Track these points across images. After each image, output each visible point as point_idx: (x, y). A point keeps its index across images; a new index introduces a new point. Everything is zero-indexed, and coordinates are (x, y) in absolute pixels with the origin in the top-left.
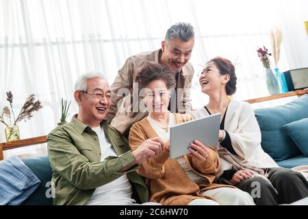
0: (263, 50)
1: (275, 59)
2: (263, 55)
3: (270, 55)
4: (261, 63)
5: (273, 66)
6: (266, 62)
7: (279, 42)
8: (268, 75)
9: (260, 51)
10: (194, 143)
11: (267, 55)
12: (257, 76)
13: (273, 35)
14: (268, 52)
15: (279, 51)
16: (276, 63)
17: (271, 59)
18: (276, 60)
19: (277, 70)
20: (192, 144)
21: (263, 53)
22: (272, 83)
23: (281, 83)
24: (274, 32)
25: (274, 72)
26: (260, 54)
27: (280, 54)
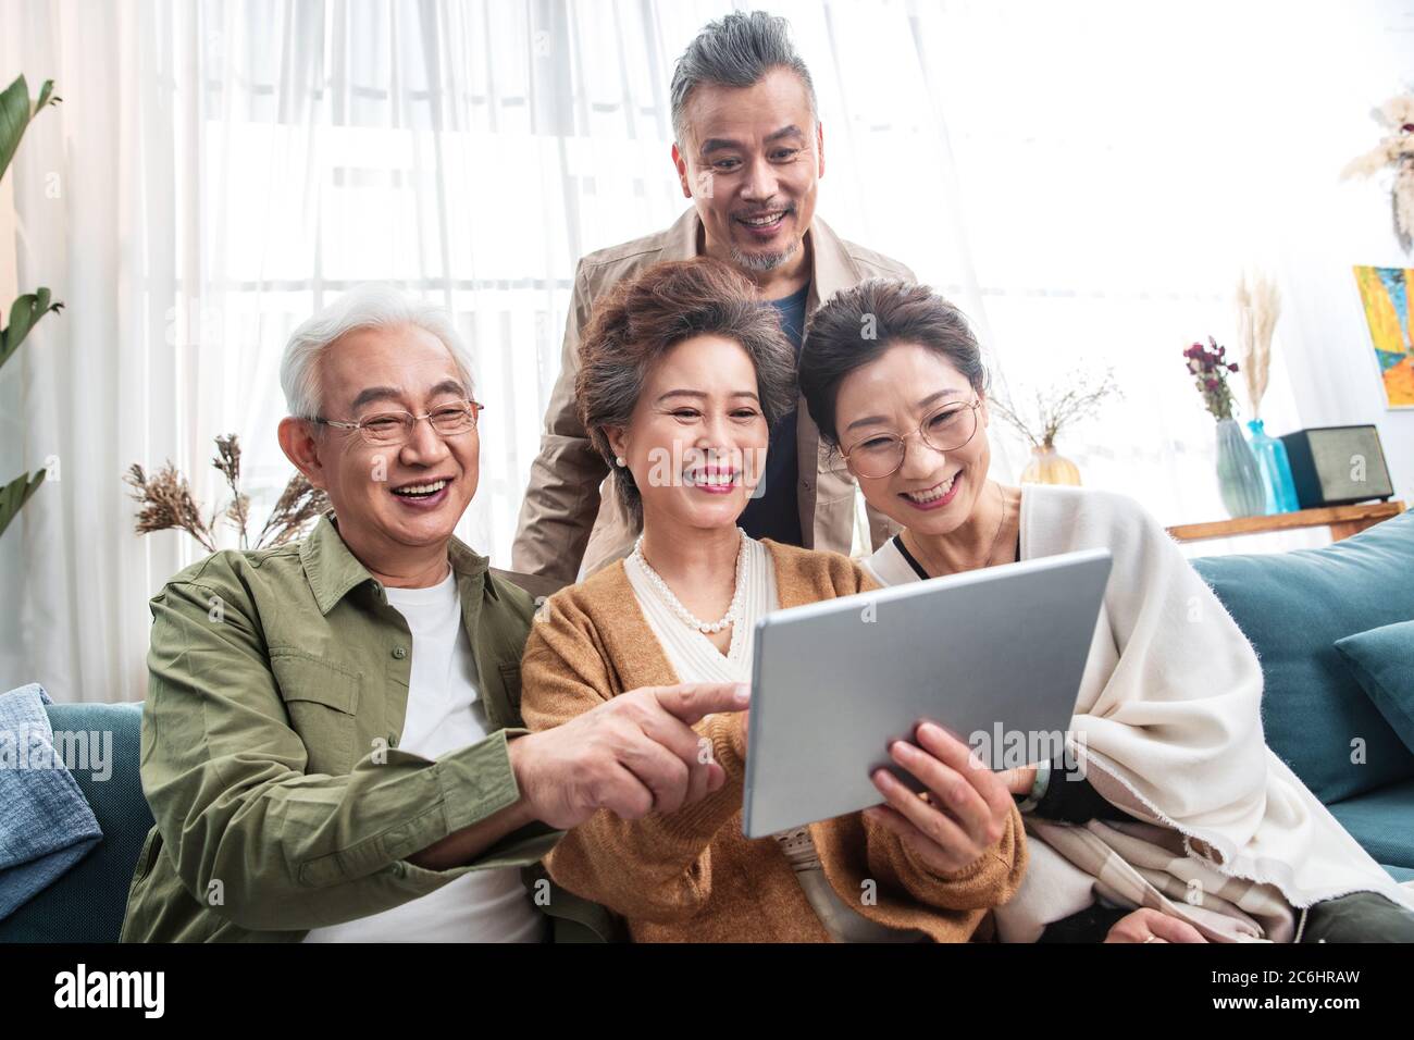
0: (1208, 349)
1: (1253, 386)
2: (1208, 370)
3: (1234, 368)
4: (1199, 400)
5: (1241, 411)
6: (1217, 395)
7: (1268, 327)
8: (1223, 442)
9: (1195, 352)
10: (915, 740)
11: (1223, 370)
12: (1179, 447)
13: (1245, 299)
14: (1228, 359)
15: (1266, 358)
16: (1255, 402)
17: (1236, 384)
18: (1256, 389)
19: (1257, 426)
20: (903, 748)
21: (1205, 361)
22: (1237, 473)
23: (1271, 472)
24: (1251, 287)
25: (1248, 435)
26: (1196, 364)
27: (1272, 368)
